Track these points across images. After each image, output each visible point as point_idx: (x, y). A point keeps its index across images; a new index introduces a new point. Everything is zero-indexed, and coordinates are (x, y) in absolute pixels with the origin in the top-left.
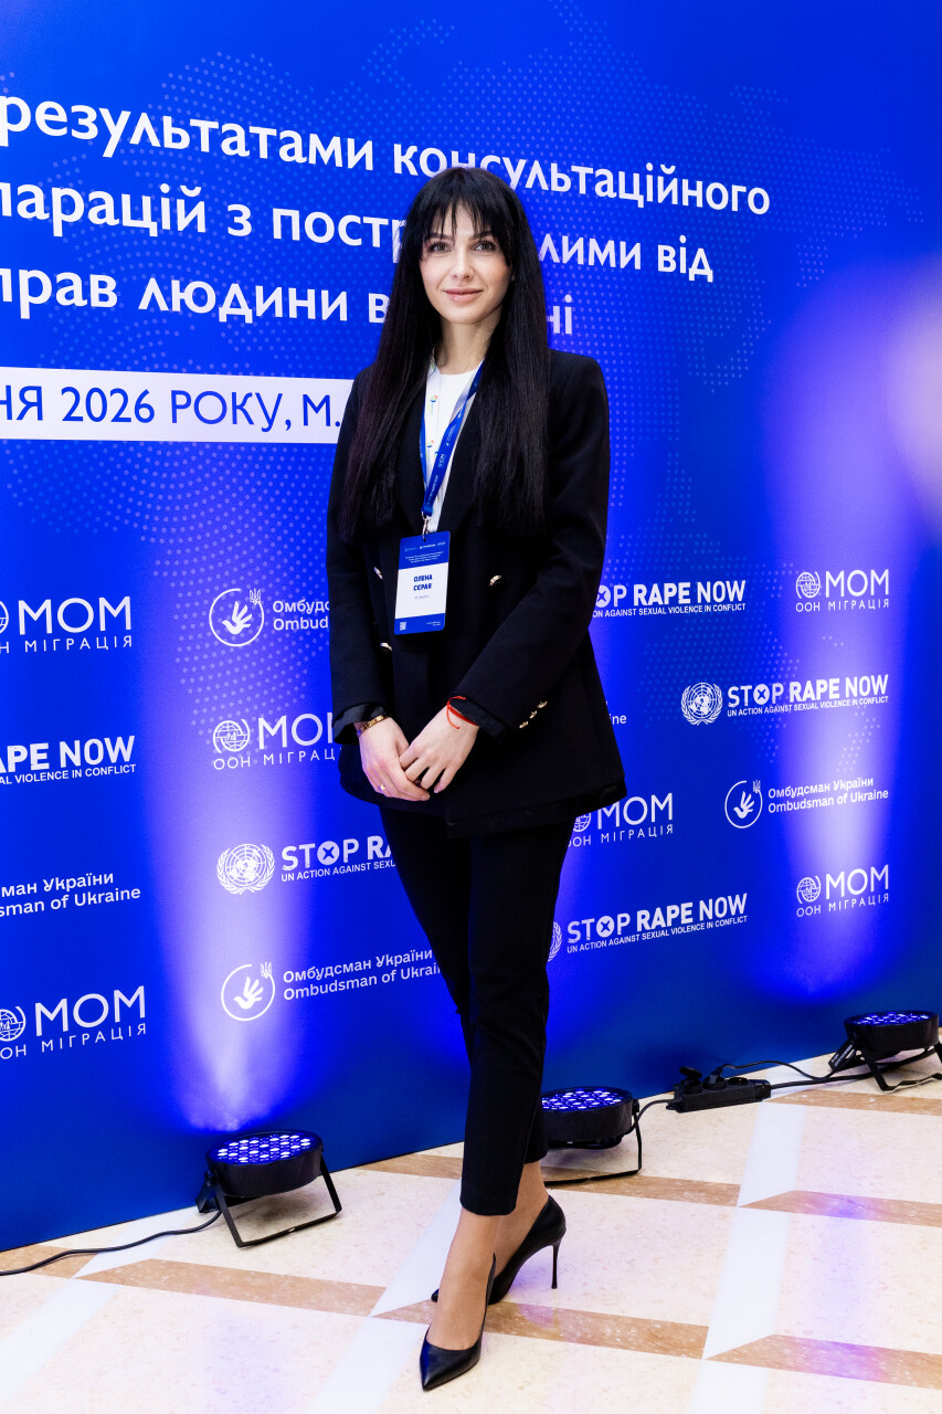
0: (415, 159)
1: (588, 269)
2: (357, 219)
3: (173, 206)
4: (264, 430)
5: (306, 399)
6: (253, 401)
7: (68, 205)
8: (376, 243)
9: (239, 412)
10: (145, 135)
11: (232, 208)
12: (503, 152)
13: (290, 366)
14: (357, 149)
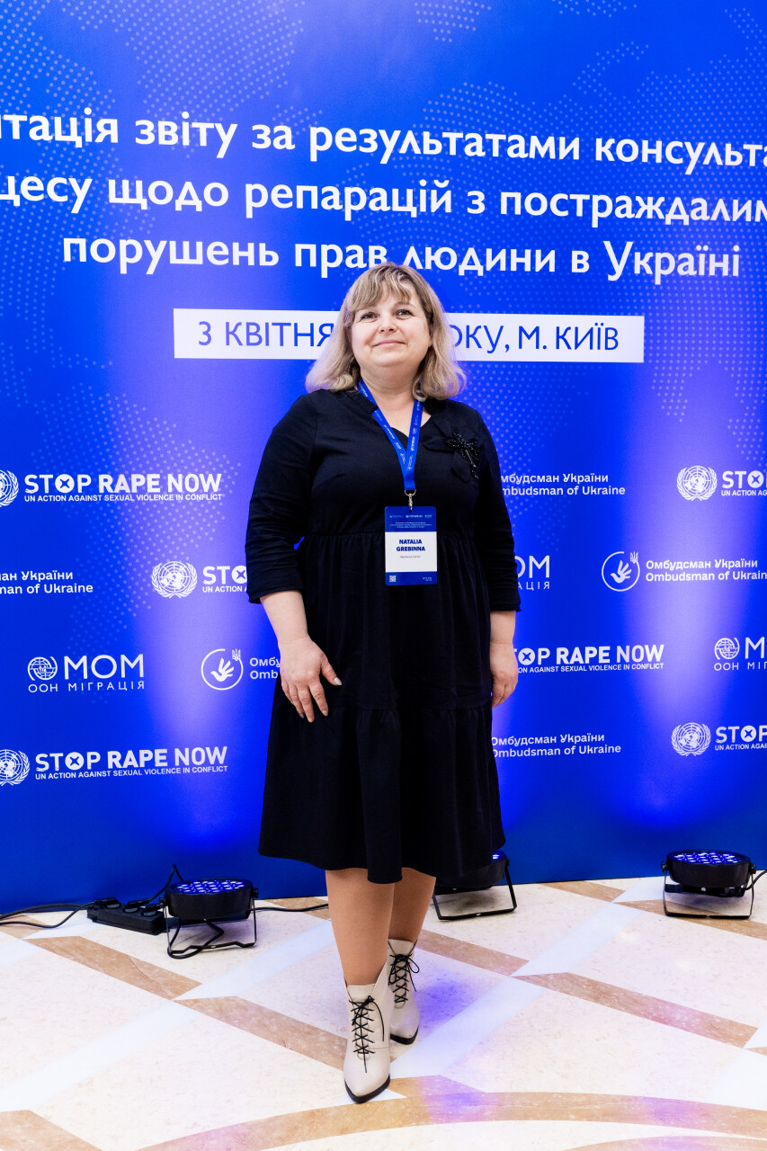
0: (613, 149)
1: (754, 224)
2: (565, 197)
3: (428, 195)
4: (489, 352)
5: (521, 329)
6: (482, 331)
7: (355, 199)
8: (579, 213)
9: (471, 339)
10: (410, 146)
11: (470, 194)
12: (685, 138)
13: (510, 306)
14: (567, 144)
